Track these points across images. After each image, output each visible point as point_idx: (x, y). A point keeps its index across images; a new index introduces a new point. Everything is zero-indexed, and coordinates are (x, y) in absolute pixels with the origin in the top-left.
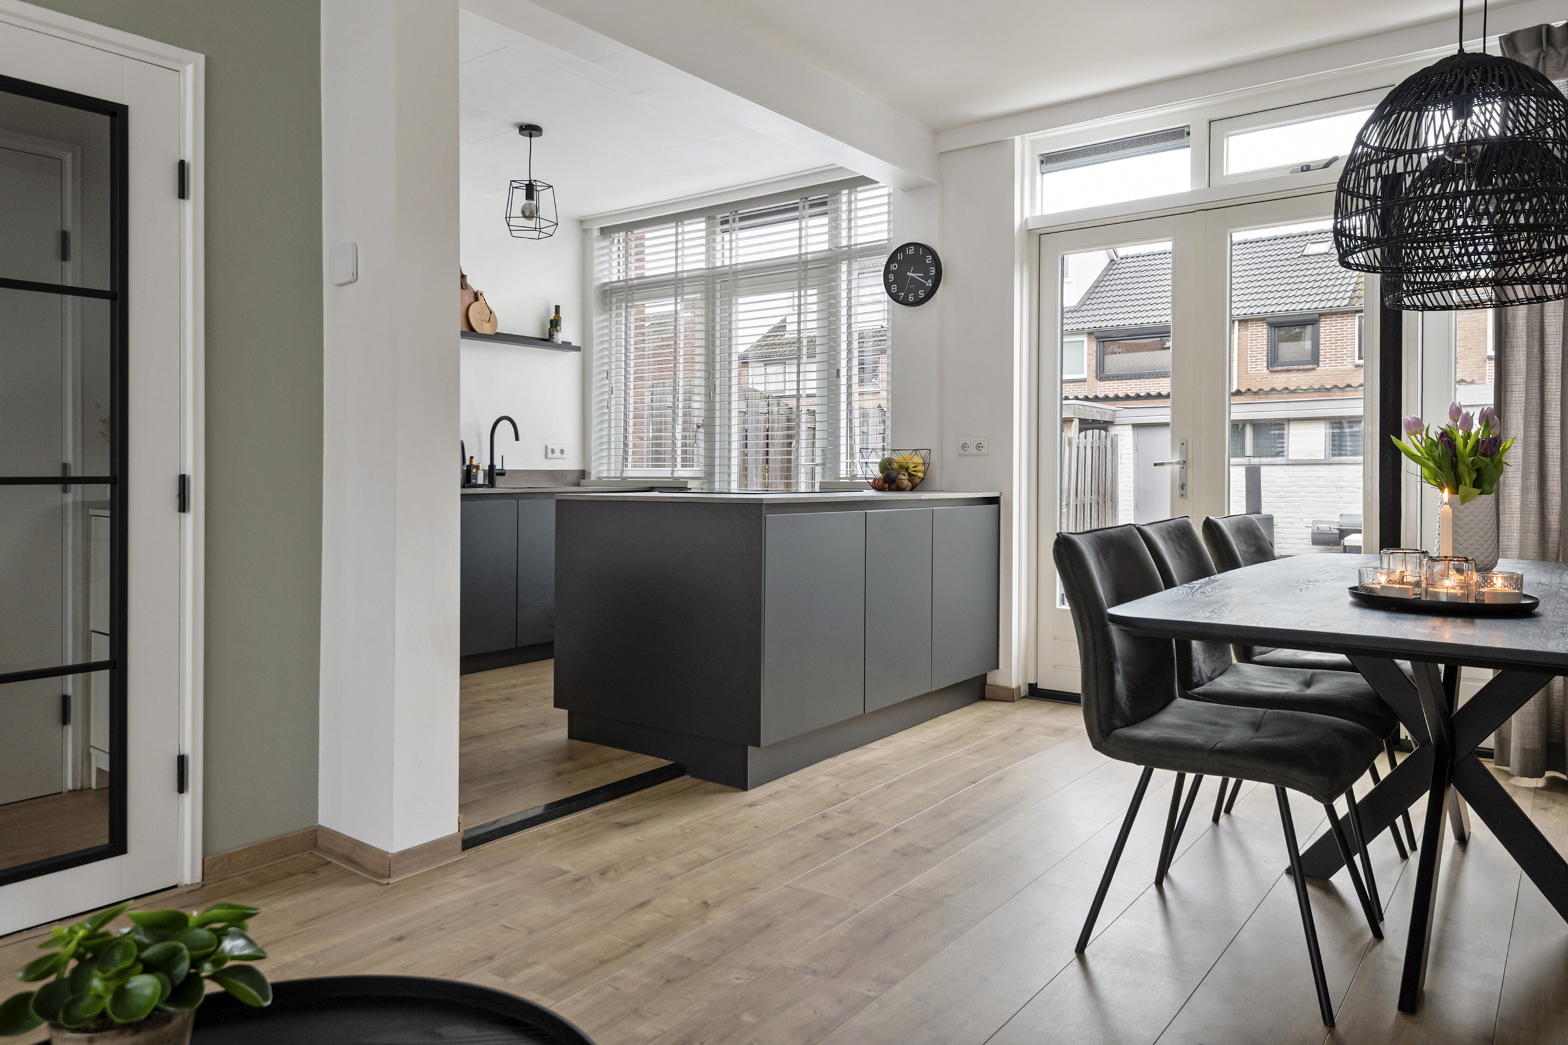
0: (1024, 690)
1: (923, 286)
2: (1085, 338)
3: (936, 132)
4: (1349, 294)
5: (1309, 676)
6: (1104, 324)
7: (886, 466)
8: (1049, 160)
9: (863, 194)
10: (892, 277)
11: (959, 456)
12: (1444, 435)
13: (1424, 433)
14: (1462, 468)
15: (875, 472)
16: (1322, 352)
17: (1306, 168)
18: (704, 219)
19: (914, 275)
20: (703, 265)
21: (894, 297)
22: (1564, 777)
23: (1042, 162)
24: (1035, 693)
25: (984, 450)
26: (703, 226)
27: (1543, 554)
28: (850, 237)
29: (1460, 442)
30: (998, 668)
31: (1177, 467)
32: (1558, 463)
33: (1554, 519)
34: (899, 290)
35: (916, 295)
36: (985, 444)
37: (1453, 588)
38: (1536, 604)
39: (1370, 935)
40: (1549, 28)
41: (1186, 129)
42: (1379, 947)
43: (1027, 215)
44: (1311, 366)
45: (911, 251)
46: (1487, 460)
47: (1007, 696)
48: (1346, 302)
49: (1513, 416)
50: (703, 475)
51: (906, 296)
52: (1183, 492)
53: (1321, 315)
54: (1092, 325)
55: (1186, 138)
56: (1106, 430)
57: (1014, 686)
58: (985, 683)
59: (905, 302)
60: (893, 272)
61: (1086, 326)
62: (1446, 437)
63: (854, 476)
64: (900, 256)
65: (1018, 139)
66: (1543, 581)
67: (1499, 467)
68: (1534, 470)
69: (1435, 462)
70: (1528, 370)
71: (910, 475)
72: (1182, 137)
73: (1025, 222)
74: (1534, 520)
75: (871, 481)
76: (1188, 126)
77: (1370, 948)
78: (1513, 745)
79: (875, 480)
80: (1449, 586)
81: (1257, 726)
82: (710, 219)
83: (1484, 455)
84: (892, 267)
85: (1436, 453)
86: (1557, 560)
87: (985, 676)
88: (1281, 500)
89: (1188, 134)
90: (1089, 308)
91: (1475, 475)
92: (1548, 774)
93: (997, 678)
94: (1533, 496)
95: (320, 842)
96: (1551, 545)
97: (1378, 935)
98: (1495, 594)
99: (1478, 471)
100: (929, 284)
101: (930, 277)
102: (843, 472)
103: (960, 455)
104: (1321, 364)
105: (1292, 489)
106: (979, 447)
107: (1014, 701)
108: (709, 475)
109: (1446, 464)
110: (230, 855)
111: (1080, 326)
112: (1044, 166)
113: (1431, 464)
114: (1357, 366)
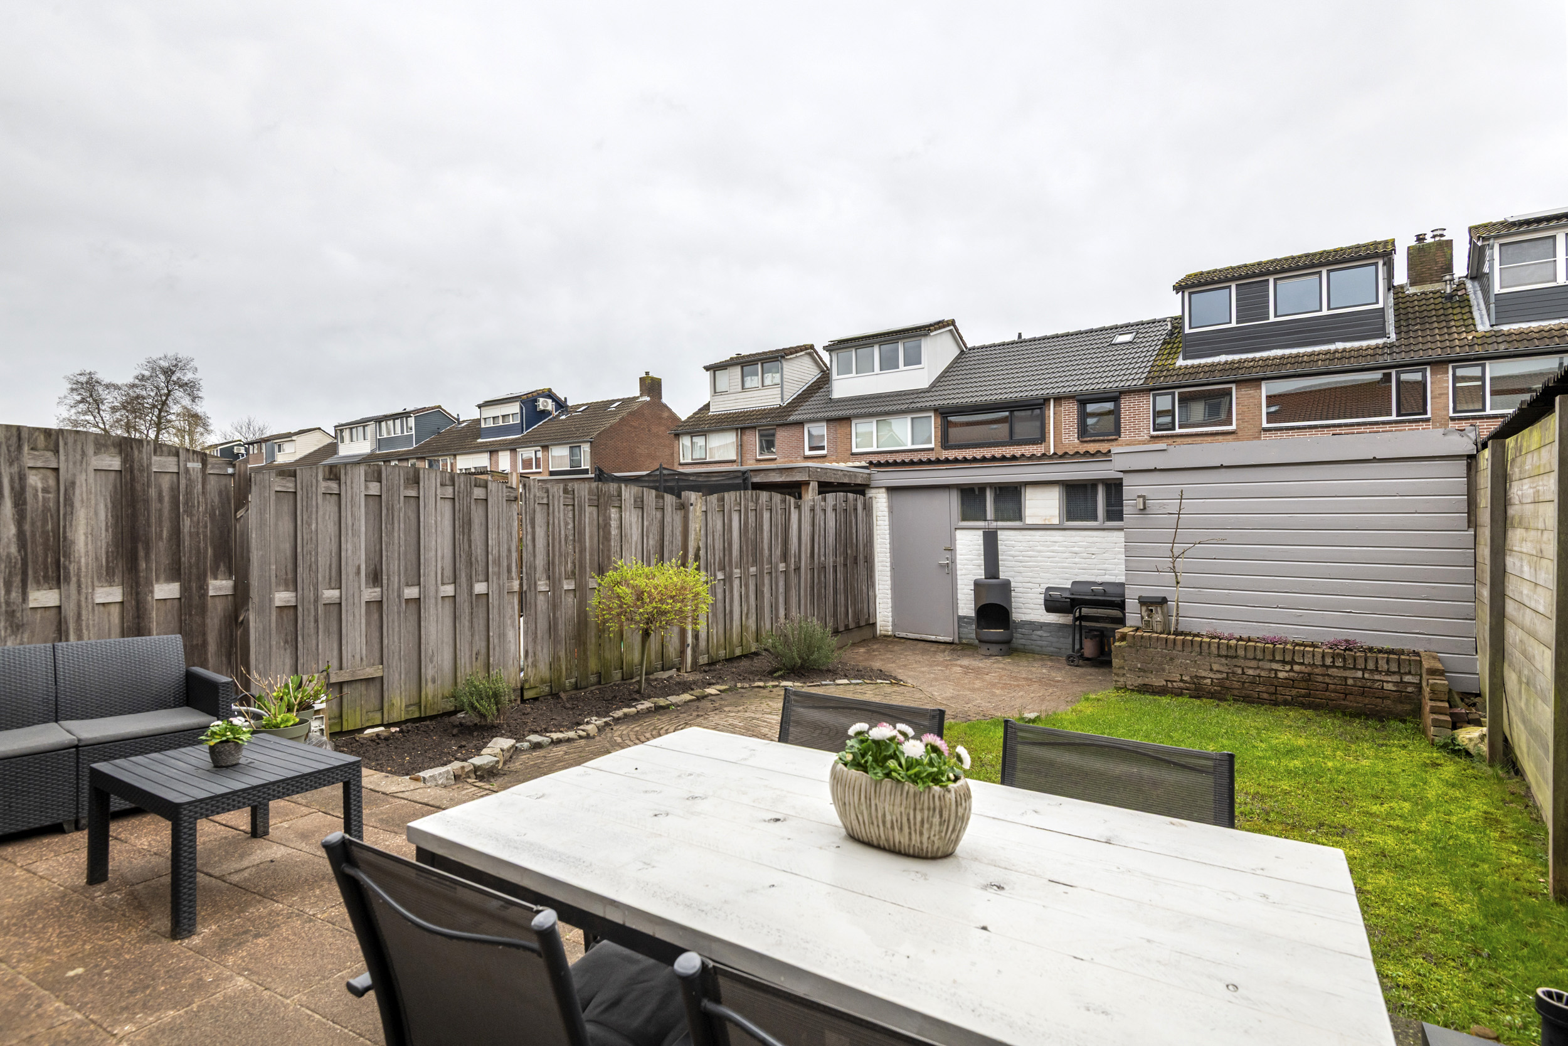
2: (932, 414)
4: (1145, 375)
6: (946, 402)
16: (1122, 426)
44: (1114, 437)
48: (1141, 382)
53: (1121, 393)
54: (936, 403)
56: (863, 493)
61: (932, 404)
88: (1021, 564)
90: (937, 389)
104: (1123, 435)
105: (1030, 553)
111: (927, 404)
114: (1152, 437)
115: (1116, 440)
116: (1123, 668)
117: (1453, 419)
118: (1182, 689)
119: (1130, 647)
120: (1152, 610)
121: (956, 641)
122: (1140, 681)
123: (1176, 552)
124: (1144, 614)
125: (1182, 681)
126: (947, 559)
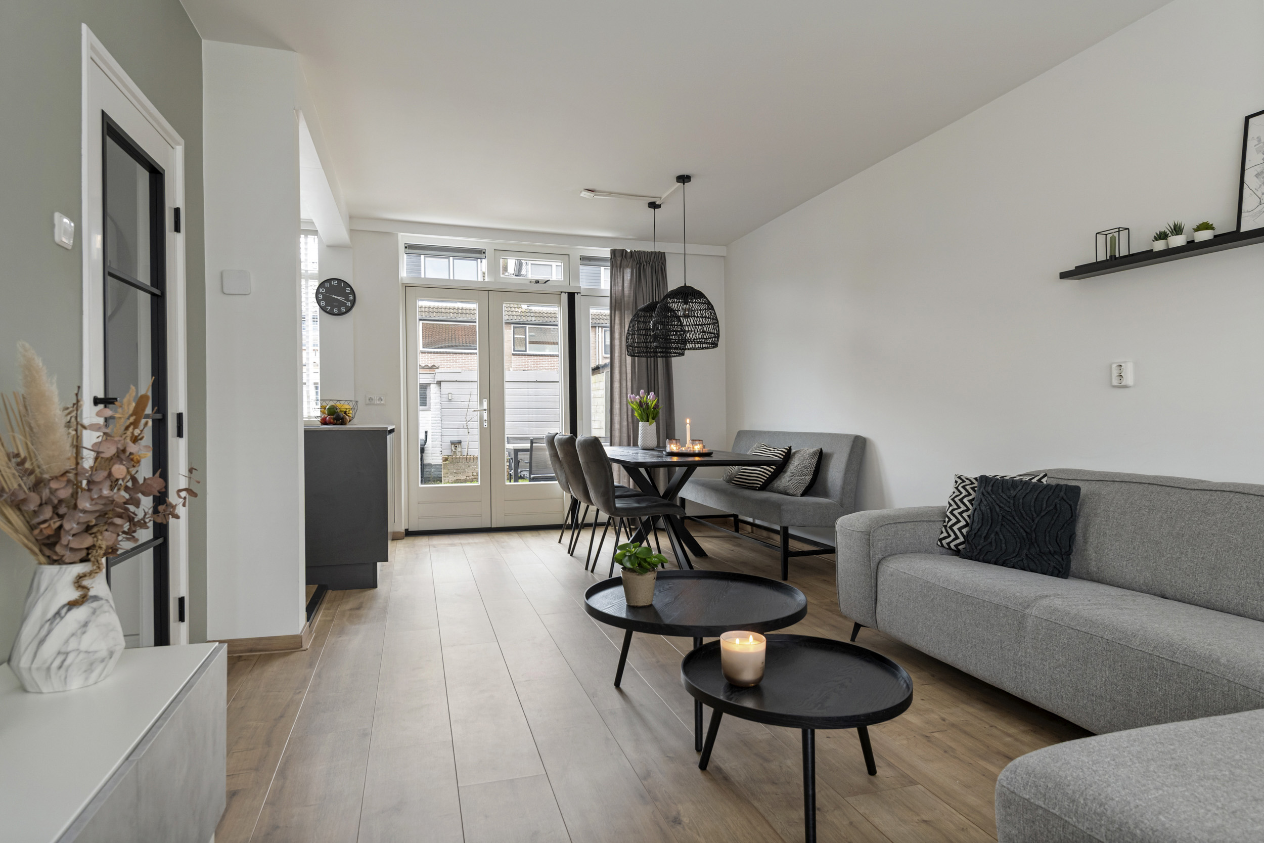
1: (344, 305)
7: (332, 410)
8: (411, 247)
10: (321, 297)
11: (367, 405)
17: (537, 282)
19: (337, 298)
21: (323, 309)
23: (406, 247)
24: (409, 534)
25: (383, 402)
31: (483, 412)
34: (326, 305)
35: (339, 310)
36: (384, 399)
40: (626, 251)
41: (484, 251)
45: (335, 283)
51: (332, 309)
52: (486, 424)
55: (484, 255)
59: (331, 313)
60: (322, 293)
64: (327, 285)
65: (400, 234)
72: (481, 254)
73: (403, 279)
76: (485, 249)
84: (321, 290)
89: (485, 253)
100: (348, 304)
101: (350, 301)
106: (380, 400)
112: (407, 250)
116: (448, 473)
117: (513, 355)
118: (473, 479)
119: (451, 463)
120: (456, 446)
122: (455, 478)
123: (468, 419)
124: (453, 448)
125: (473, 475)
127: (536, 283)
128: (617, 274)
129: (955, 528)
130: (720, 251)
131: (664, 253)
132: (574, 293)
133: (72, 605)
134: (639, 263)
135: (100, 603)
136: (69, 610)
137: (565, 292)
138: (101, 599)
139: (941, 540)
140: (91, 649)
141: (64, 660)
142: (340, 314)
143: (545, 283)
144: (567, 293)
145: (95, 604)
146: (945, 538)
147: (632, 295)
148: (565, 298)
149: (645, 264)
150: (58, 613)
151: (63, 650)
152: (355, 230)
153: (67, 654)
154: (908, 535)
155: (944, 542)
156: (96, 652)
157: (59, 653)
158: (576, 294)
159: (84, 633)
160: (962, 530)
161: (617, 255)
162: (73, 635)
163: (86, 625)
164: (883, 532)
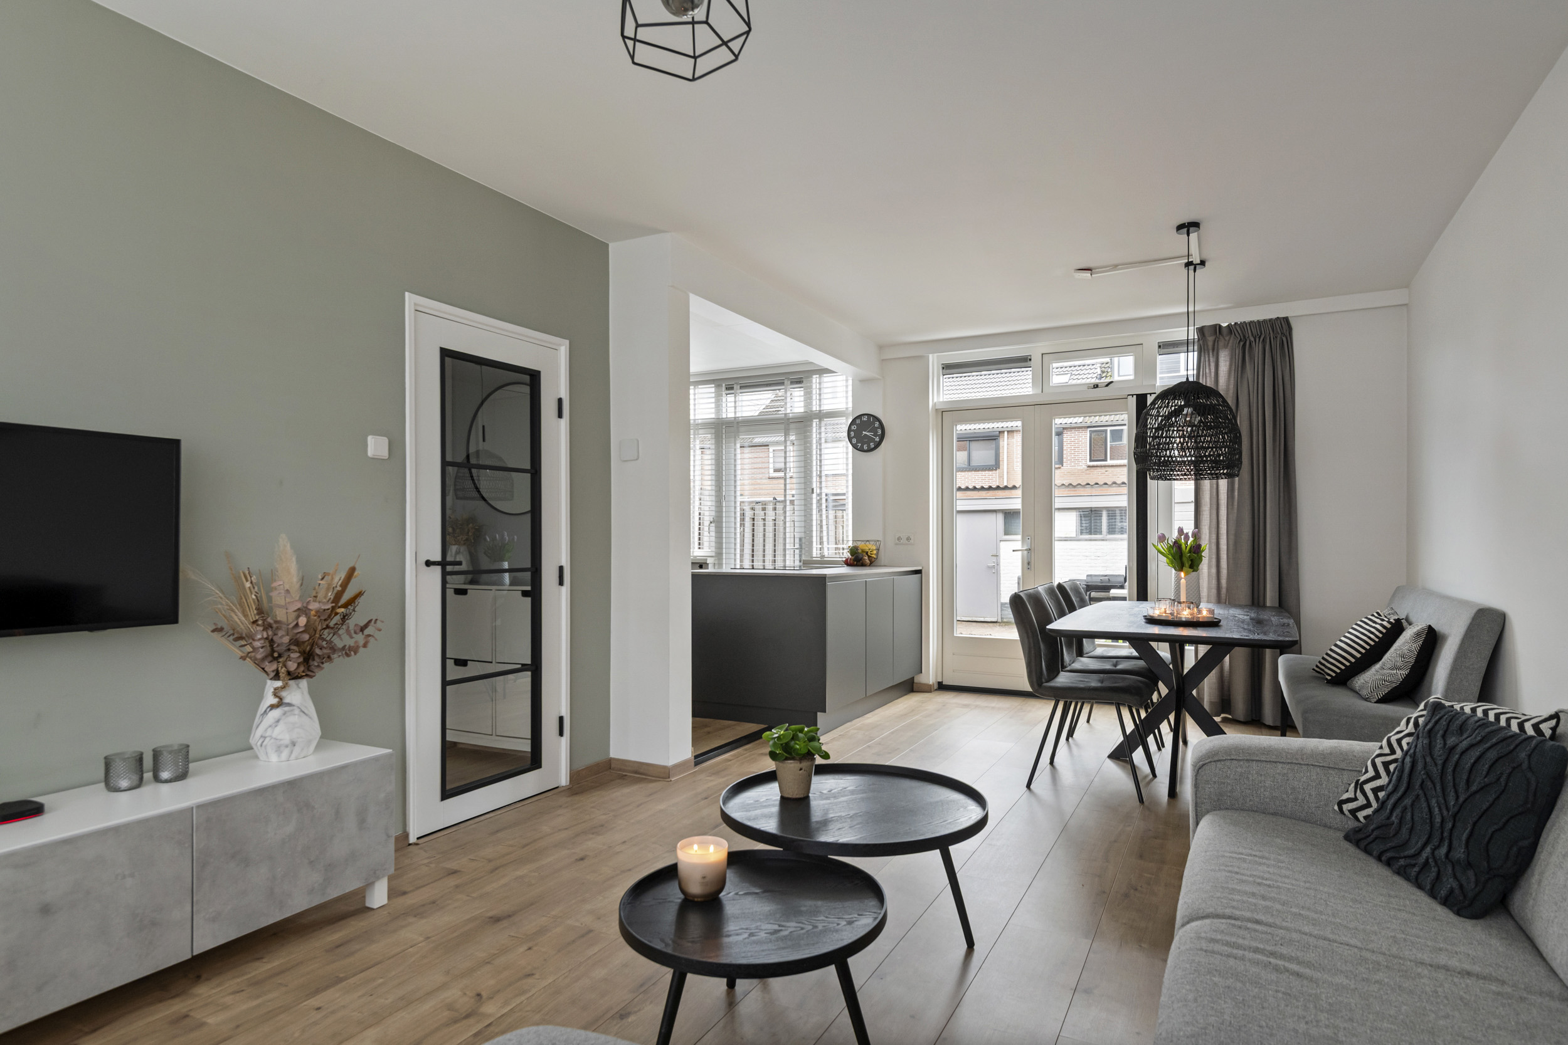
0: (936, 686)
1: (873, 440)
3: (881, 348)
5: (1115, 662)
7: (854, 551)
8: (949, 368)
9: (827, 378)
10: (852, 434)
12: (1176, 543)
13: (1166, 541)
14: (1185, 559)
15: (847, 555)
16: (1065, 456)
17: (1097, 386)
18: (713, 386)
19: (867, 434)
20: (713, 416)
21: (854, 446)
22: (1230, 717)
23: (943, 368)
24: (942, 687)
25: (912, 541)
26: (713, 390)
27: (1219, 601)
28: (820, 406)
29: (1183, 546)
30: (921, 673)
31: (1026, 552)
32: (1226, 553)
33: (1224, 582)
34: (857, 442)
35: (869, 446)
36: (912, 538)
37: (1188, 615)
38: (1220, 621)
39: (1151, 776)
40: (1220, 326)
41: (1029, 357)
42: (1156, 780)
43: (935, 400)
45: (865, 419)
46: (1195, 555)
47: (925, 689)
49: (1203, 527)
50: (713, 554)
51: (862, 446)
52: (1029, 567)
53: (1064, 428)
55: (1029, 362)
57: (931, 683)
58: (913, 682)
59: (862, 450)
60: (853, 431)
62: (1177, 544)
63: (823, 556)
64: (858, 421)
65: (931, 356)
66: (1221, 613)
67: (1200, 559)
68: (1214, 556)
69: (1172, 556)
70: (1211, 504)
71: (869, 557)
72: (1027, 361)
73: (935, 404)
74: (1214, 582)
75: (844, 559)
76: (1030, 356)
77: (1152, 780)
78: (1205, 700)
79: (847, 560)
80: (1186, 614)
81: (1102, 681)
82: (718, 386)
83: (1194, 553)
84: (853, 428)
85: (1172, 552)
86: (1226, 603)
87: (913, 677)
89: (1030, 360)
91: (1190, 562)
92: (1223, 715)
93: (922, 679)
94: (1214, 571)
95: (613, 766)
96: (1222, 596)
97: (1155, 776)
98: (1204, 617)
99: (1192, 560)
100: (877, 439)
101: (878, 435)
102: (815, 553)
103: (896, 544)
104: (1065, 464)
106: (908, 539)
107: (931, 692)
108: (719, 555)
109: (1177, 557)
110: (579, 771)
112: (944, 371)
113: (1170, 557)
114: (1089, 466)
115: (1059, 468)
121: (1000, 620)
126: (994, 562)
127: (1094, 388)
128: (1209, 360)
129: (1368, 788)
130: (1397, 297)
131: (1286, 319)
132: (1146, 394)
133: (272, 707)
134: (1243, 340)
135: (291, 708)
136: (271, 710)
137: (1133, 395)
138: (294, 706)
139: (1341, 803)
140: (278, 738)
141: (263, 742)
142: (870, 450)
143: (1107, 385)
144: (1135, 396)
145: (287, 709)
146: (1349, 800)
147: (1232, 386)
148: (1133, 402)
149: (1252, 339)
150: (265, 711)
151: (264, 735)
152: (887, 359)
153: (265, 738)
154: (1268, 783)
155: (1346, 807)
156: (281, 740)
157: (262, 736)
158: (1148, 396)
159: (276, 726)
160: (1379, 794)
161: (1207, 333)
162: (270, 726)
163: (278, 721)
164: (1217, 771)
